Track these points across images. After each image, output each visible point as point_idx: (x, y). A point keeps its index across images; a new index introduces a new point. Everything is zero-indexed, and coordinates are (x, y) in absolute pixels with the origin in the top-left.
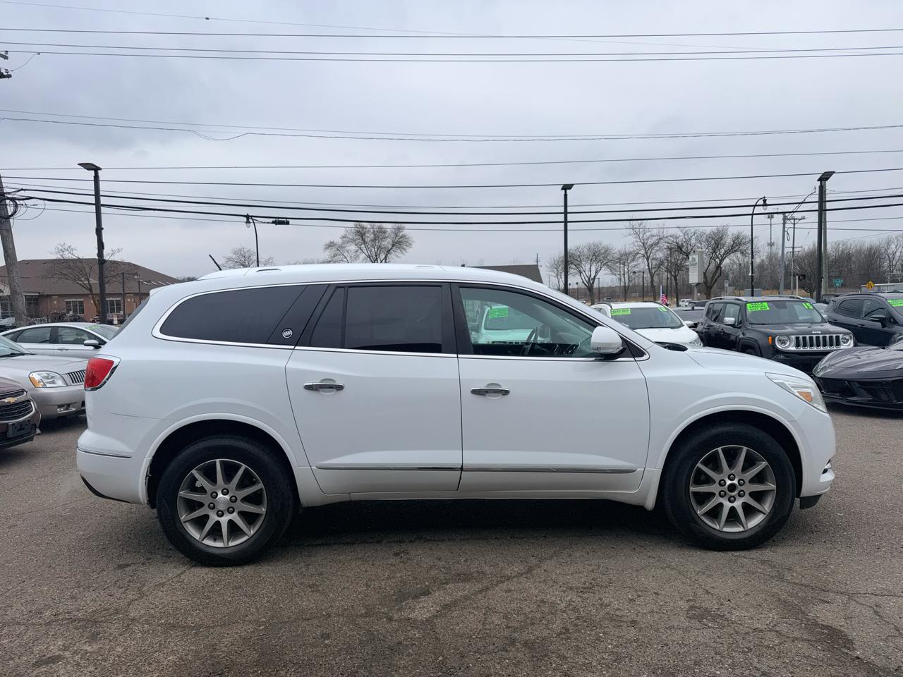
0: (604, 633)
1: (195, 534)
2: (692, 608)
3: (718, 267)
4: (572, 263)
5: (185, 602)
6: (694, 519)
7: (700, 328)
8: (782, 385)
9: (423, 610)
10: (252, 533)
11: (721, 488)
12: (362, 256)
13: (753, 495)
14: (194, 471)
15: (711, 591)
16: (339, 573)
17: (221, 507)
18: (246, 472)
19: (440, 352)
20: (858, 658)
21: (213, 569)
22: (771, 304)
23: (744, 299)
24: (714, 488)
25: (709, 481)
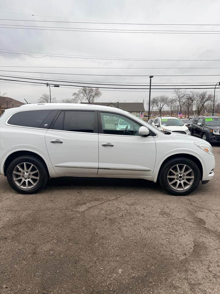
0: (133, 217)
1: (18, 184)
2: (161, 212)
3: (203, 105)
4: (155, 102)
5: (14, 204)
6: (168, 186)
7: (190, 126)
8: (199, 146)
9: (82, 208)
10: (35, 185)
11: (177, 177)
12: (85, 98)
13: (187, 179)
14: (17, 166)
15: (169, 207)
16: (60, 197)
17: (26, 177)
18: (33, 167)
19: (93, 133)
20: (205, 227)
21: (23, 195)
22: (213, 119)
23: (205, 117)
24: (175, 177)
25: (174, 175)
